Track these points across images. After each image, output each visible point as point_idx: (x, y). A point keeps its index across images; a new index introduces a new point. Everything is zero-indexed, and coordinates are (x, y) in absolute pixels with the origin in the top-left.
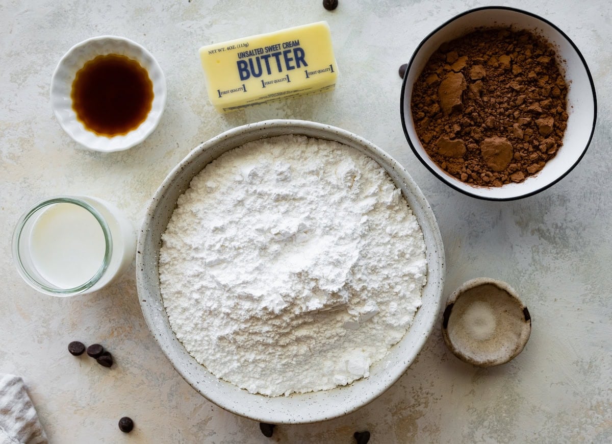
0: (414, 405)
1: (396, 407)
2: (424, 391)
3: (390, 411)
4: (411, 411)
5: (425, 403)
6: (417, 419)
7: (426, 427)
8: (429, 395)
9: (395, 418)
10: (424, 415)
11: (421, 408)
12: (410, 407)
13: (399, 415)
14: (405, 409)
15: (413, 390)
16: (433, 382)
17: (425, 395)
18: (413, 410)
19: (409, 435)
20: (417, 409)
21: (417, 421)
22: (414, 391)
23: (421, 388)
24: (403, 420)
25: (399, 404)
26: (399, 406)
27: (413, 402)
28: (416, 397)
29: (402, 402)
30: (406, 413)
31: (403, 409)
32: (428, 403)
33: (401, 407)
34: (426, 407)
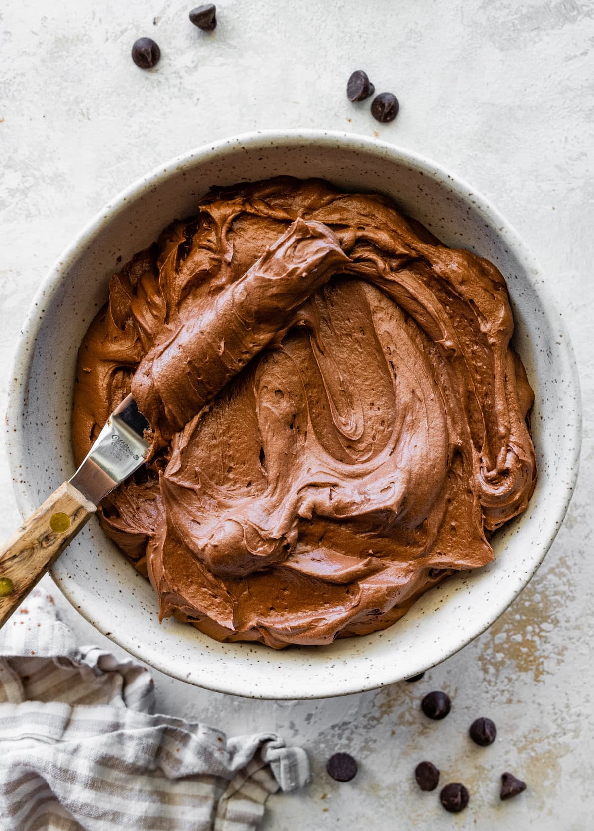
0: (556, 734)
1: (525, 737)
2: (573, 711)
3: (514, 745)
4: (549, 744)
5: (575, 731)
6: (561, 757)
7: (575, 771)
8: (582, 718)
9: (523, 756)
10: (572, 751)
11: (567, 739)
12: (548, 738)
13: (529, 751)
14: (540, 741)
15: (554, 709)
16: (588, 696)
17: (574, 718)
18: (553, 743)
19: (547, 783)
20: (561, 740)
21: (560, 760)
22: (557, 711)
23: (567, 706)
24: (537, 759)
25: (529, 733)
26: (530, 736)
27: (553, 729)
28: (559, 721)
29: (534, 730)
30: (541, 748)
31: (536, 742)
32: (580, 730)
33: (532, 738)
34: (576, 736)
